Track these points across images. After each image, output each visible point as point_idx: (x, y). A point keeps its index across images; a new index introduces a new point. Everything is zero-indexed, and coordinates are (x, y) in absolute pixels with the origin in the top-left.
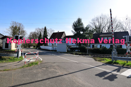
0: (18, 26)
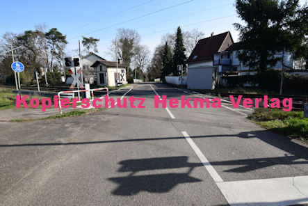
0: (130, 38)
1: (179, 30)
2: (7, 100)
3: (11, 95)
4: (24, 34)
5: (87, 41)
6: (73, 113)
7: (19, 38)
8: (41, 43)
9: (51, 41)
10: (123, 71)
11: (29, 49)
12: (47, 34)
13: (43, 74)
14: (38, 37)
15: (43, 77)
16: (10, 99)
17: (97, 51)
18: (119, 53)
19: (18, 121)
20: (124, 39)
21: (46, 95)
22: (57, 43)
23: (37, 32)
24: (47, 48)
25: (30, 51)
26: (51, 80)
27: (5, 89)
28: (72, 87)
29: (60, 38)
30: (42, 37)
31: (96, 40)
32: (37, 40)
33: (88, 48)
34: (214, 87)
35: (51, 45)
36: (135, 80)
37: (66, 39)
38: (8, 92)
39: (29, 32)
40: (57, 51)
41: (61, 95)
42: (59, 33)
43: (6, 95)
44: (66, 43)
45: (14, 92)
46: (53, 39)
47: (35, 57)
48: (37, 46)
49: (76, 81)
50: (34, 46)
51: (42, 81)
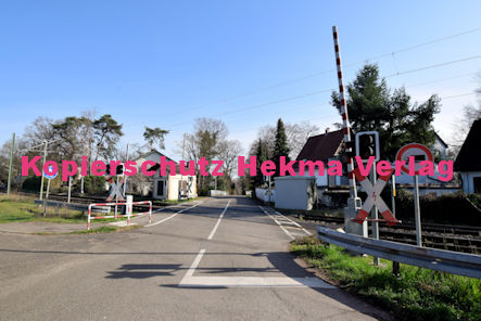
0: (212, 130)
1: (280, 124)
2: (27, 212)
3: (32, 206)
4: (64, 122)
5: (151, 133)
6: (101, 229)
7: (55, 127)
8: (85, 135)
9: (100, 131)
10: (191, 179)
11: (68, 141)
12: (97, 123)
13: (80, 177)
14: (84, 126)
15: (79, 182)
16: (31, 211)
17: (163, 148)
18: (193, 151)
19: (39, 234)
20: (204, 131)
21: (77, 208)
22: (108, 134)
23: (83, 120)
24: (93, 141)
25: (68, 144)
26: (90, 186)
27: (23, 197)
28: (109, 199)
29: (113, 128)
30: (88, 126)
31: (164, 132)
32: (80, 129)
33: (152, 142)
34: (310, 207)
35: (100, 137)
36: (213, 192)
37: (122, 130)
38: (27, 202)
39: (72, 119)
40: (106, 146)
41: (92, 208)
42: (113, 122)
43: (25, 205)
44: (121, 134)
45: (36, 202)
46: (103, 129)
47: (73, 153)
48: (79, 138)
49: (116, 191)
50: (75, 138)
51: (76, 188)
